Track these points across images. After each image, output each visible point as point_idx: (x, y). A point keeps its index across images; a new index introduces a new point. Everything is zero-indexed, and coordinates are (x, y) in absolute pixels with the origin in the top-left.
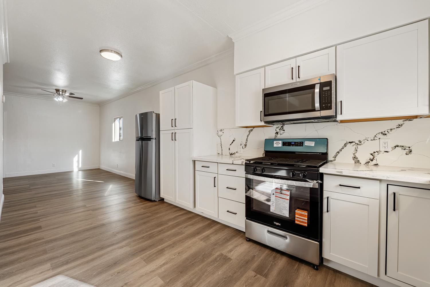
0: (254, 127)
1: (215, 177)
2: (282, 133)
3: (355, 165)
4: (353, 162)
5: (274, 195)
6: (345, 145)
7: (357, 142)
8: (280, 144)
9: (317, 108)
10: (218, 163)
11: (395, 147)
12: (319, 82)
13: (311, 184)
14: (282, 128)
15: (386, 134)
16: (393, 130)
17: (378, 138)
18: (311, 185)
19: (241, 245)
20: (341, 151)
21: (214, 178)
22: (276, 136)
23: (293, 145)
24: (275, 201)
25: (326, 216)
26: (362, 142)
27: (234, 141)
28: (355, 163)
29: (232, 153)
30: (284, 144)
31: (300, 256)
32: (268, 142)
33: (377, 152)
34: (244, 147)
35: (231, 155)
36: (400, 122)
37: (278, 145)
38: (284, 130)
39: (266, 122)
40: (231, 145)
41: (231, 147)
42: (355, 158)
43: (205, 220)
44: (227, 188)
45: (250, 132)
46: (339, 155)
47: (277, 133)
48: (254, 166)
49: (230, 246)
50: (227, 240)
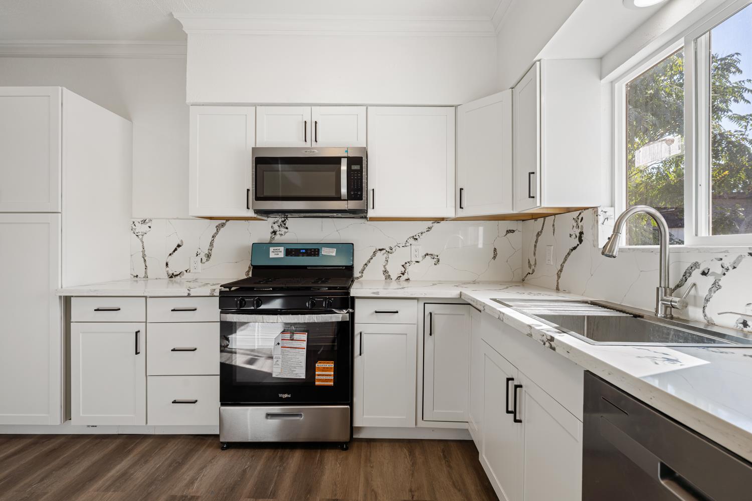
0: (228, 219)
1: (139, 331)
2: (283, 233)
3: (386, 282)
4: (384, 277)
5: (280, 346)
6: (375, 253)
7: (388, 249)
8: (281, 252)
9: (344, 195)
10: (146, 297)
11: (425, 255)
12: (346, 155)
13: (339, 316)
14: (283, 224)
15: (417, 239)
16: (423, 234)
17: (409, 245)
18: (339, 318)
19: (213, 461)
20: (370, 262)
21: (137, 333)
22: (272, 238)
23: (303, 255)
24: (281, 356)
25: (358, 362)
26: (394, 250)
27: (179, 246)
28: (386, 279)
29: (175, 274)
30: (289, 252)
31: (321, 438)
32: (259, 248)
33: (408, 262)
34: (204, 260)
35: (171, 277)
36: (429, 224)
37: (278, 254)
38: (287, 228)
39: (257, 212)
40: (172, 255)
41: (171, 260)
42: (385, 272)
43: (105, 440)
44: (172, 350)
45: (218, 228)
46: (367, 269)
47: (274, 232)
48: (239, 297)
49: (187, 473)
50: (177, 465)
